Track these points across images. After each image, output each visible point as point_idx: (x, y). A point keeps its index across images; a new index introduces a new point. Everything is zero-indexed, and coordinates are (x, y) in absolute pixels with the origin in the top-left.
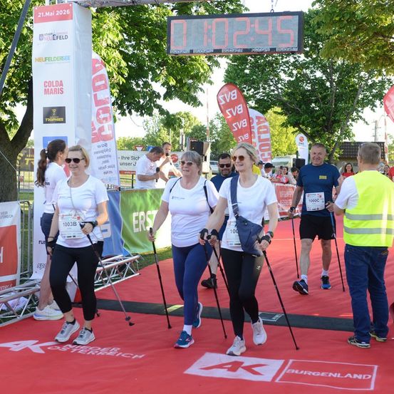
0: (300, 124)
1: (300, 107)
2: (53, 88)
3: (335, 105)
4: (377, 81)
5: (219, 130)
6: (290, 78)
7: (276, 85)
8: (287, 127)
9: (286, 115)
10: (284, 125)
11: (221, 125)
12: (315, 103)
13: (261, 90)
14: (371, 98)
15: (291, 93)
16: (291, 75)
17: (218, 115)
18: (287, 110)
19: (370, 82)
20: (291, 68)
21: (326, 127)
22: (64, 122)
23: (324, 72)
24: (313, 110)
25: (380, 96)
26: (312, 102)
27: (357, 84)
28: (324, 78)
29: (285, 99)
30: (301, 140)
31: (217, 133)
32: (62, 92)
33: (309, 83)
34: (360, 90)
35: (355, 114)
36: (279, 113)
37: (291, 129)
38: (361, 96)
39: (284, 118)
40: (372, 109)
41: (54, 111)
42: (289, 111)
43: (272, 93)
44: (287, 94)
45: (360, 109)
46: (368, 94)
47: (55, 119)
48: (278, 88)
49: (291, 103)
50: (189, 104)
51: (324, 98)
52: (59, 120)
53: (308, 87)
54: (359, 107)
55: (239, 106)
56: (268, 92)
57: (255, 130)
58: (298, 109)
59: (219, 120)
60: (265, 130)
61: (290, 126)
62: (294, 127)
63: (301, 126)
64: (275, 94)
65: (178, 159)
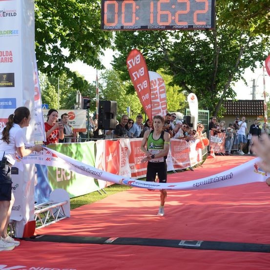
0: (185, 83)
1: (186, 68)
2: (4, 57)
3: (218, 65)
4: (257, 43)
6: (176, 40)
7: (163, 46)
8: (173, 86)
10: (171, 84)
12: (200, 62)
13: (150, 52)
14: (252, 59)
15: (178, 54)
16: (177, 37)
18: (173, 70)
19: (250, 44)
20: (177, 31)
21: (211, 87)
22: (13, 86)
23: (208, 35)
24: (198, 70)
25: (260, 57)
26: (197, 63)
27: (238, 46)
28: (208, 40)
29: (172, 59)
30: (192, 99)
32: (12, 61)
33: (194, 45)
34: (241, 51)
35: (237, 74)
37: (177, 88)
38: (242, 58)
39: (170, 78)
40: (252, 70)
41: (5, 76)
42: (175, 71)
43: (159, 54)
44: (173, 55)
45: (241, 69)
46: (249, 55)
47: (5, 84)
48: (165, 50)
49: (178, 63)
50: (93, 66)
51: (209, 59)
52: (9, 84)
53: (192, 49)
54: (240, 67)
55: (141, 69)
56: (156, 53)
57: (158, 91)
58: (184, 69)
59: (105, 80)
60: (163, 90)
61: (177, 85)
62: (180, 86)
63: (187, 85)
64: (162, 55)
65: (75, 117)
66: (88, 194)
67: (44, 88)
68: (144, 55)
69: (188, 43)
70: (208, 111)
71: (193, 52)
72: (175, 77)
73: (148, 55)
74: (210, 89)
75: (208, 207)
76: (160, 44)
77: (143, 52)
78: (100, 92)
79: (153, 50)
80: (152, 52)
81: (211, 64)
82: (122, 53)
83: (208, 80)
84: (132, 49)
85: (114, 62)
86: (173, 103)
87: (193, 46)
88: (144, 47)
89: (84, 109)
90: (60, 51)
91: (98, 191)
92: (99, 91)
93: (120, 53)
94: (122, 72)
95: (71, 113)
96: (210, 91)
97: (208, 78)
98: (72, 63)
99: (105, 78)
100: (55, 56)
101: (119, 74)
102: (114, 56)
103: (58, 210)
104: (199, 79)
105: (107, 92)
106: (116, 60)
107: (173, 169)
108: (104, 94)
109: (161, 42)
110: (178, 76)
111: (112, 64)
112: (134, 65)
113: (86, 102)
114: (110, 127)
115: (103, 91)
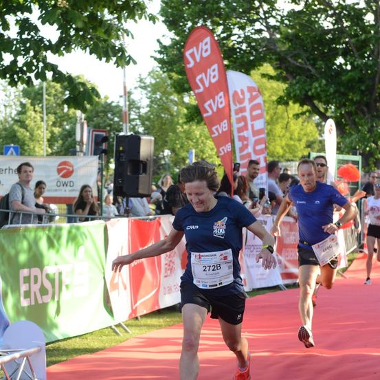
0: (313, 98)
1: (313, 65)
5: (143, 111)
7: (265, 20)
8: (287, 104)
9: (284, 80)
10: (282, 101)
11: (147, 102)
12: (345, 54)
13: (236, 31)
15: (296, 36)
17: (141, 81)
18: (286, 70)
21: (367, 105)
24: (340, 70)
26: (338, 55)
29: (284, 48)
31: (140, 117)
33: (331, 16)
36: (271, 77)
37: (295, 108)
39: (281, 87)
42: (291, 73)
43: (256, 36)
44: (287, 38)
48: (268, 27)
49: (296, 57)
50: (107, 61)
51: (363, 46)
53: (327, 23)
55: (213, 68)
56: (249, 34)
57: (247, 114)
58: (310, 68)
59: (144, 92)
60: (258, 112)
61: (294, 103)
62: (302, 105)
63: (316, 102)
64: (264, 39)
65: (72, 172)
66: (91, 333)
67: (14, 113)
68: (224, 38)
69: (319, 11)
70: (358, 158)
71: (331, 30)
72: (291, 85)
73: (232, 38)
74: (365, 109)
75: (344, 360)
76: (258, 13)
77: (222, 33)
78: (133, 120)
79: (242, 28)
80: (241, 32)
81: (369, 56)
82: (177, 34)
83: (362, 92)
84: (199, 25)
85: (160, 52)
86: (292, 142)
87: (329, 19)
88: (225, 20)
89: (95, 154)
90: (36, 29)
91: (111, 327)
92: (132, 117)
93: (172, 34)
94: (175, 76)
95: (65, 163)
96: (367, 116)
97: (363, 88)
98: (63, 55)
99: (145, 88)
100: (27, 40)
101: (171, 78)
102: (158, 41)
103: (19, 365)
104: (342, 89)
105: (148, 119)
106: (164, 49)
107: (280, 282)
108: (143, 124)
109: (261, 10)
110: (297, 83)
111: (156, 59)
112: (198, 60)
113: (100, 140)
114: (141, 191)
115: (140, 116)
